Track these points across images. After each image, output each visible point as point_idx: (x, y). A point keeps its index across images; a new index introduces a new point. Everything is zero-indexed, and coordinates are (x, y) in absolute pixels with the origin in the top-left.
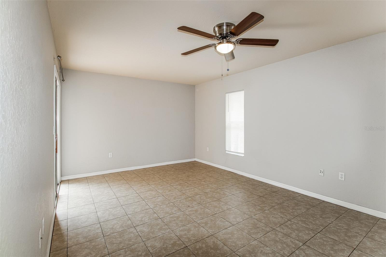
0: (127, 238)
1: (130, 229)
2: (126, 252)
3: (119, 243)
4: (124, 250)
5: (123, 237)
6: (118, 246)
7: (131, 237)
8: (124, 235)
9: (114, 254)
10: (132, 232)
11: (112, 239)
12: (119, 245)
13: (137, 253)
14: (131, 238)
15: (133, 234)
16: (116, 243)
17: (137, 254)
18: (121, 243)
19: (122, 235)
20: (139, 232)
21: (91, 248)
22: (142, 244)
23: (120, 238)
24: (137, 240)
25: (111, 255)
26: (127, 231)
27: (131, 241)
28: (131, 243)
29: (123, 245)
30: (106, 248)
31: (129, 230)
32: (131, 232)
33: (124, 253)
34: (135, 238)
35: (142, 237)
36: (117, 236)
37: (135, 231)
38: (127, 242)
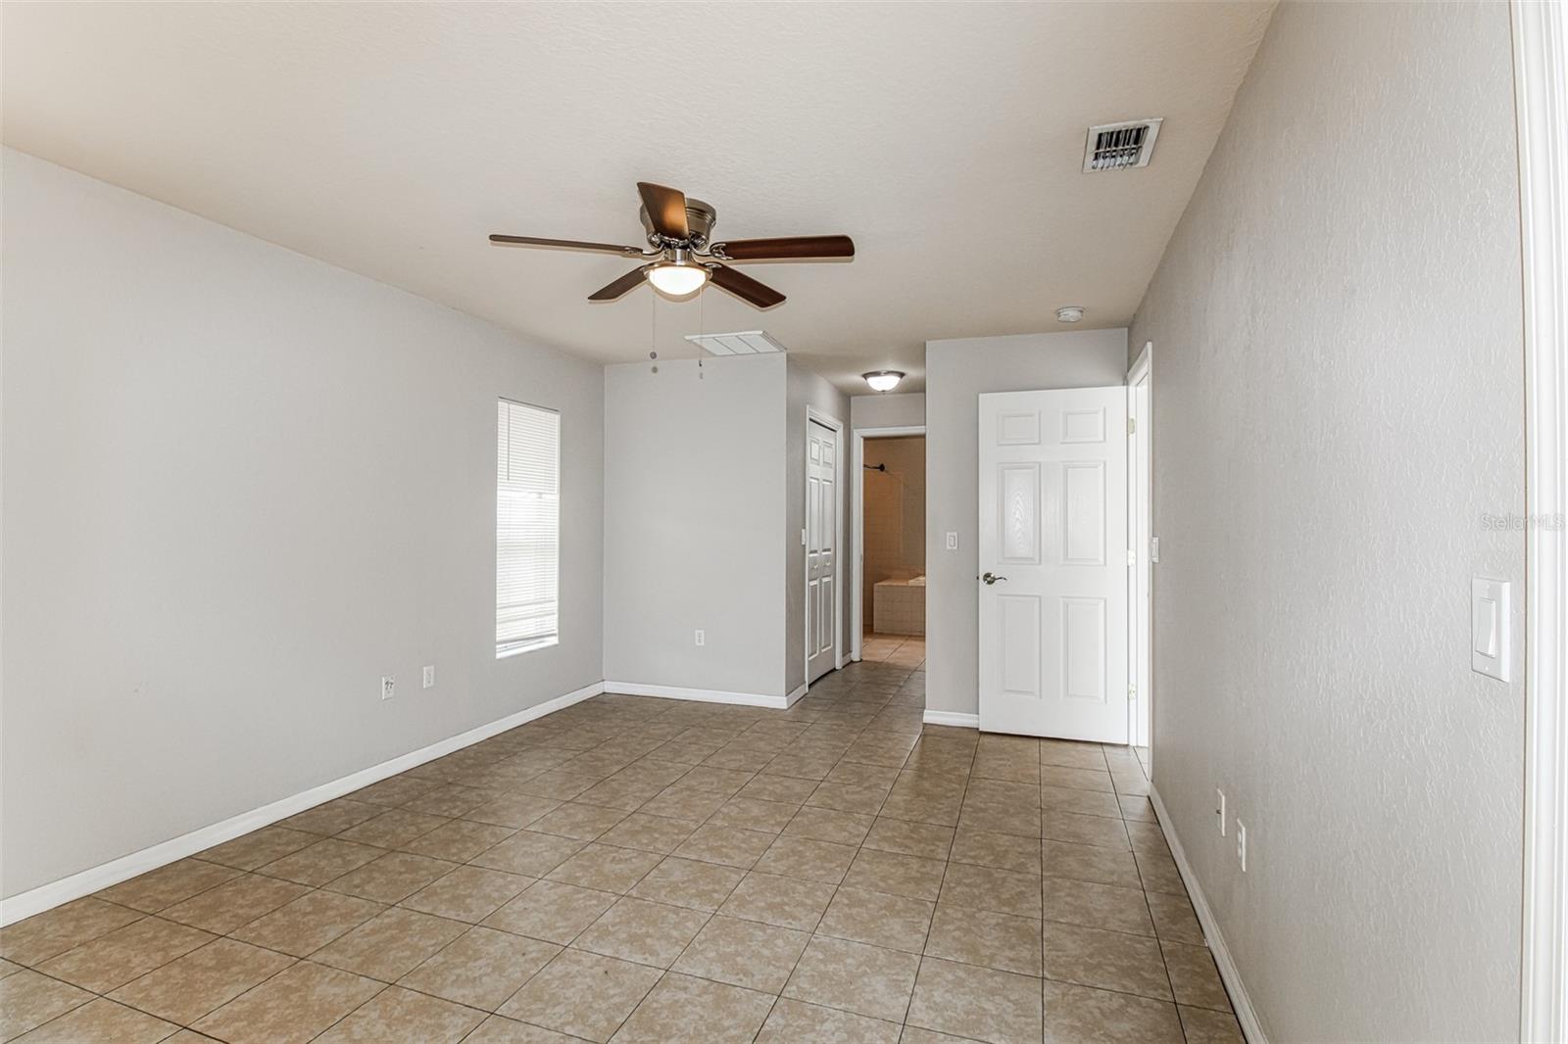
0: (963, 994)
1: (927, 1027)
2: (992, 958)
3: (1000, 995)
4: (994, 965)
5: (974, 1006)
6: (1004, 987)
7: (947, 991)
8: (965, 1012)
9: (1028, 972)
10: (927, 1007)
11: (1015, 1023)
12: (1001, 987)
13: (964, 939)
14: (951, 986)
15: (933, 996)
16: (1009, 1001)
17: (965, 936)
18: (993, 992)
19: (974, 1017)
20: (905, 991)
21: (1102, 1032)
22: (931, 951)
23: (984, 1010)
24: (938, 970)
25: (1037, 973)
26: (943, 1026)
27: (957, 977)
28: (961, 974)
29: (989, 980)
30: (1048, 1002)
31: (933, 1021)
32: (931, 1008)
33: (998, 957)
34: (938, 979)
35: (913, 971)
36: (991, 1022)
37: (917, 1003)
38: (972, 983)
